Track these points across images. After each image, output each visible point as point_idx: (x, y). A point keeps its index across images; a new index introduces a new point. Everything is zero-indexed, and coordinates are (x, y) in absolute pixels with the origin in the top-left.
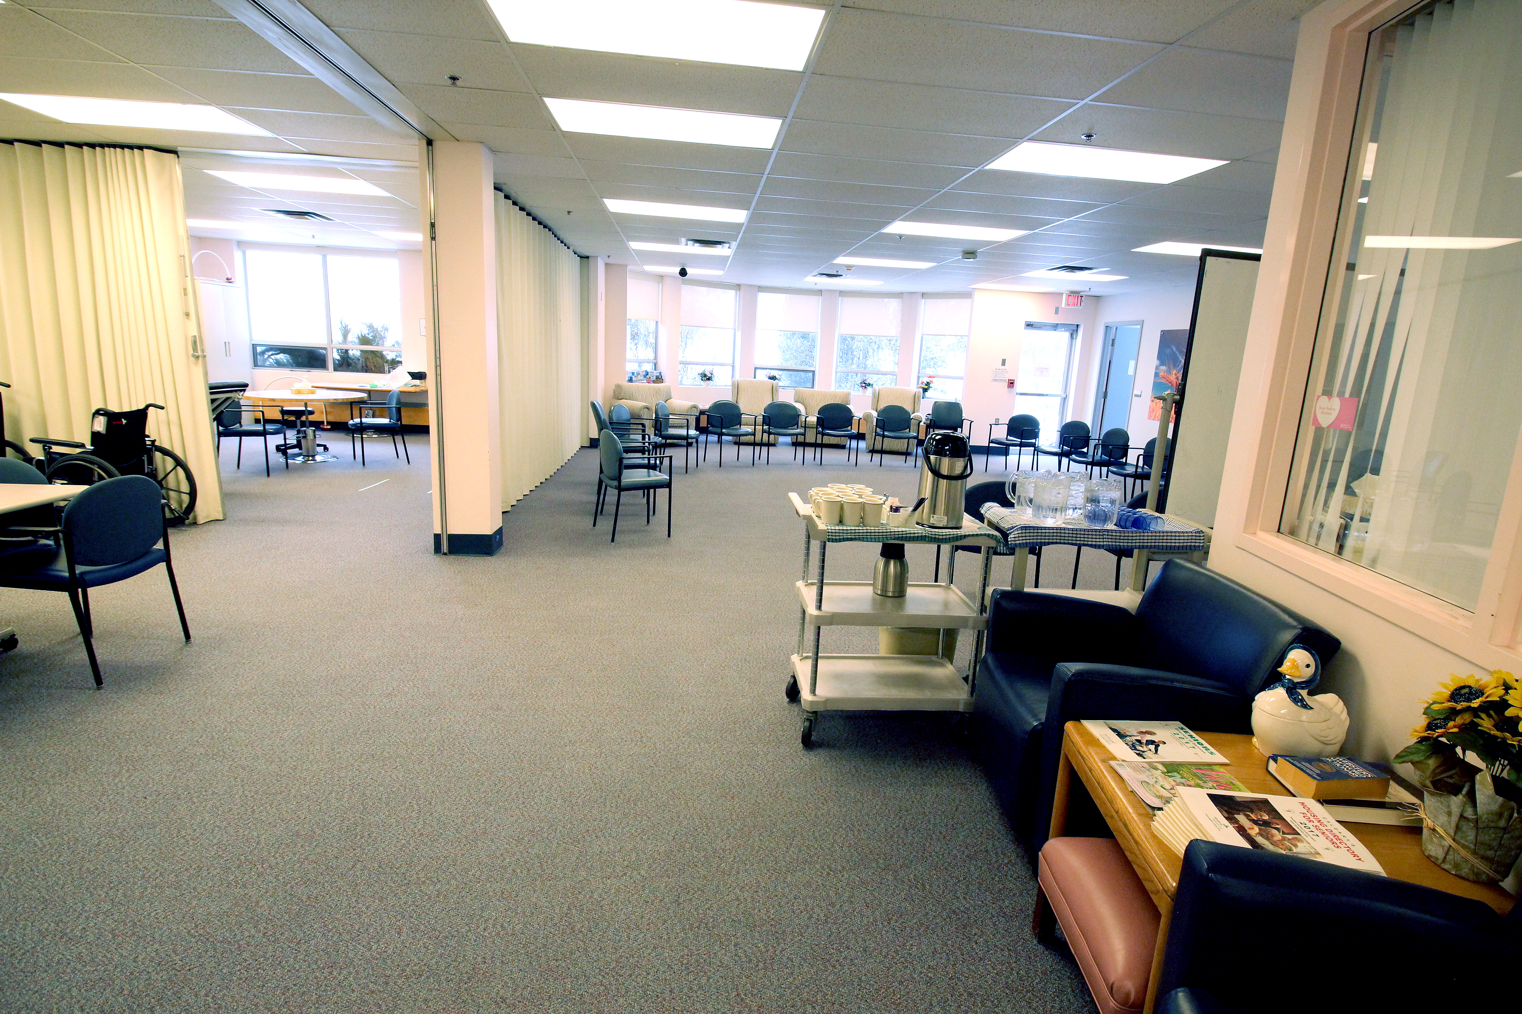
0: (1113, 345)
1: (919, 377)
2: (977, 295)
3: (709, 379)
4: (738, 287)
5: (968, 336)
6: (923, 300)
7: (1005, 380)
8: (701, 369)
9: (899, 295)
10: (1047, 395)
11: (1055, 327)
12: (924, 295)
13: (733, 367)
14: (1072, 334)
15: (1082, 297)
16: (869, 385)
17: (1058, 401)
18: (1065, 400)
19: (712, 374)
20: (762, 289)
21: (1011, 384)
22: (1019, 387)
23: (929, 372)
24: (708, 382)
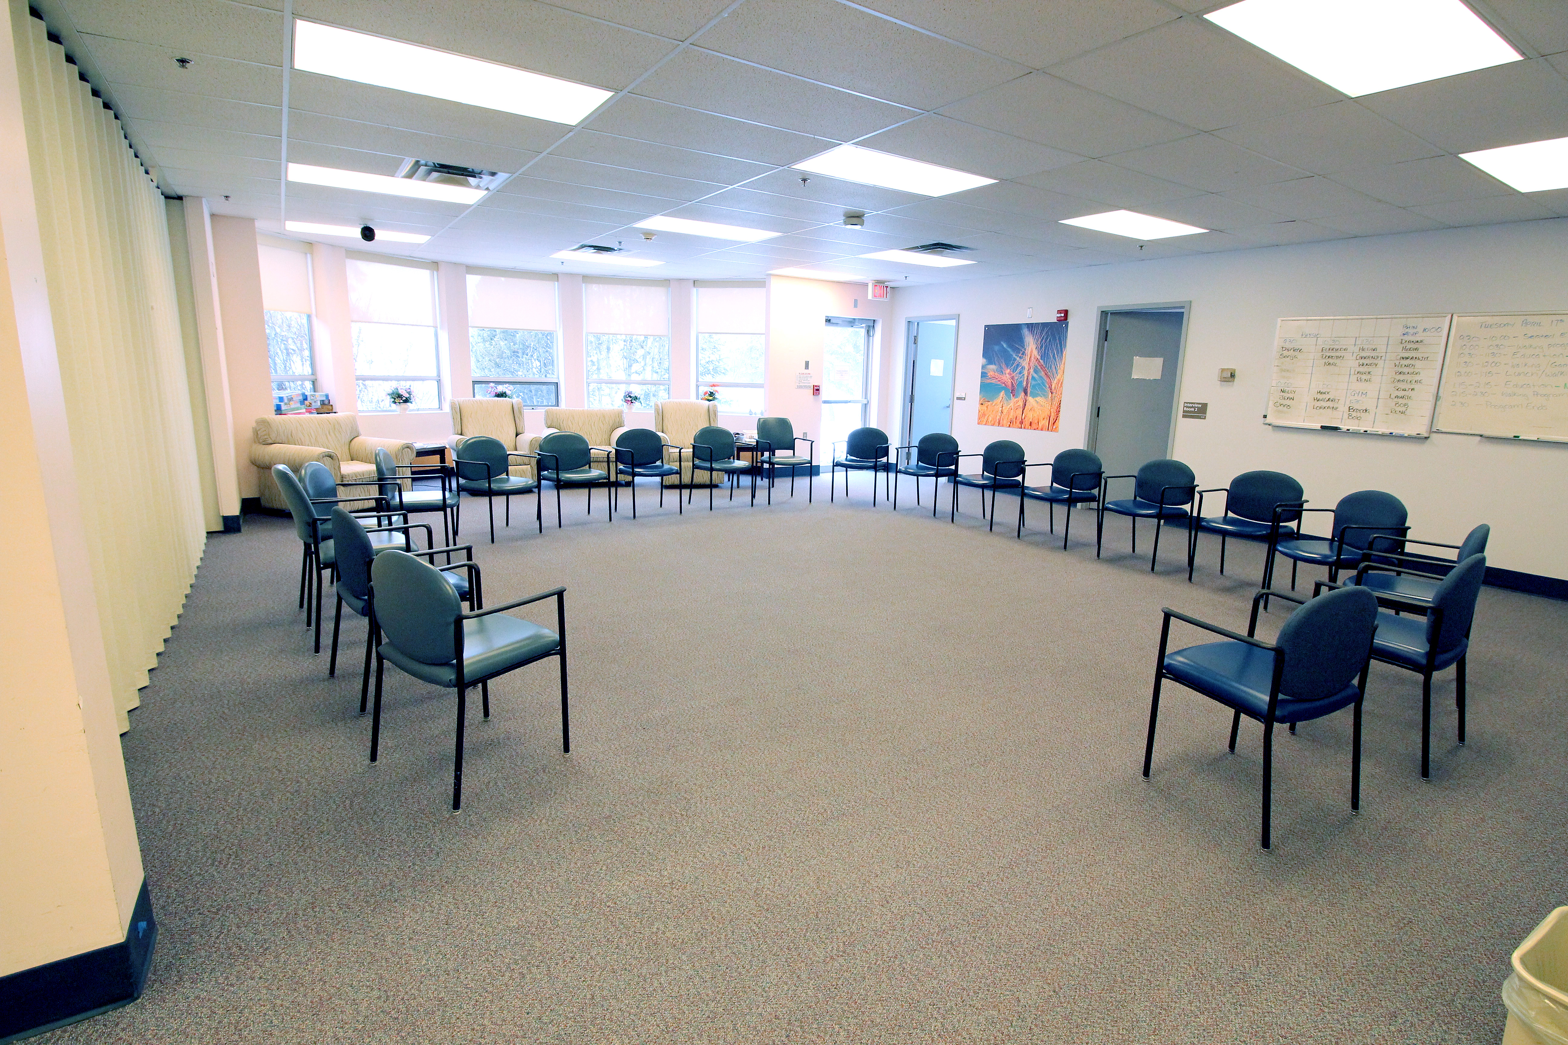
0: (915, 343)
1: (698, 386)
2: (774, 283)
3: (406, 401)
4: (434, 265)
5: (767, 334)
6: (695, 289)
7: (810, 387)
8: (390, 386)
9: (665, 282)
10: (850, 402)
11: (852, 322)
12: (695, 282)
13: (439, 382)
14: (868, 332)
15: (887, 287)
16: (636, 398)
17: (859, 407)
18: (866, 406)
19: (409, 393)
20: (472, 269)
21: (817, 390)
22: (824, 394)
23: (709, 379)
24: (404, 405)
